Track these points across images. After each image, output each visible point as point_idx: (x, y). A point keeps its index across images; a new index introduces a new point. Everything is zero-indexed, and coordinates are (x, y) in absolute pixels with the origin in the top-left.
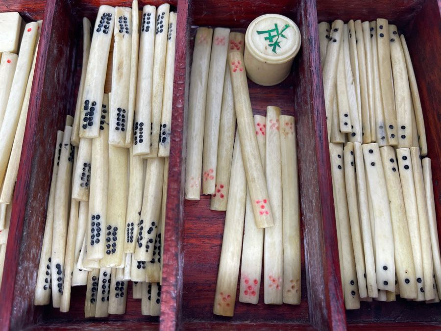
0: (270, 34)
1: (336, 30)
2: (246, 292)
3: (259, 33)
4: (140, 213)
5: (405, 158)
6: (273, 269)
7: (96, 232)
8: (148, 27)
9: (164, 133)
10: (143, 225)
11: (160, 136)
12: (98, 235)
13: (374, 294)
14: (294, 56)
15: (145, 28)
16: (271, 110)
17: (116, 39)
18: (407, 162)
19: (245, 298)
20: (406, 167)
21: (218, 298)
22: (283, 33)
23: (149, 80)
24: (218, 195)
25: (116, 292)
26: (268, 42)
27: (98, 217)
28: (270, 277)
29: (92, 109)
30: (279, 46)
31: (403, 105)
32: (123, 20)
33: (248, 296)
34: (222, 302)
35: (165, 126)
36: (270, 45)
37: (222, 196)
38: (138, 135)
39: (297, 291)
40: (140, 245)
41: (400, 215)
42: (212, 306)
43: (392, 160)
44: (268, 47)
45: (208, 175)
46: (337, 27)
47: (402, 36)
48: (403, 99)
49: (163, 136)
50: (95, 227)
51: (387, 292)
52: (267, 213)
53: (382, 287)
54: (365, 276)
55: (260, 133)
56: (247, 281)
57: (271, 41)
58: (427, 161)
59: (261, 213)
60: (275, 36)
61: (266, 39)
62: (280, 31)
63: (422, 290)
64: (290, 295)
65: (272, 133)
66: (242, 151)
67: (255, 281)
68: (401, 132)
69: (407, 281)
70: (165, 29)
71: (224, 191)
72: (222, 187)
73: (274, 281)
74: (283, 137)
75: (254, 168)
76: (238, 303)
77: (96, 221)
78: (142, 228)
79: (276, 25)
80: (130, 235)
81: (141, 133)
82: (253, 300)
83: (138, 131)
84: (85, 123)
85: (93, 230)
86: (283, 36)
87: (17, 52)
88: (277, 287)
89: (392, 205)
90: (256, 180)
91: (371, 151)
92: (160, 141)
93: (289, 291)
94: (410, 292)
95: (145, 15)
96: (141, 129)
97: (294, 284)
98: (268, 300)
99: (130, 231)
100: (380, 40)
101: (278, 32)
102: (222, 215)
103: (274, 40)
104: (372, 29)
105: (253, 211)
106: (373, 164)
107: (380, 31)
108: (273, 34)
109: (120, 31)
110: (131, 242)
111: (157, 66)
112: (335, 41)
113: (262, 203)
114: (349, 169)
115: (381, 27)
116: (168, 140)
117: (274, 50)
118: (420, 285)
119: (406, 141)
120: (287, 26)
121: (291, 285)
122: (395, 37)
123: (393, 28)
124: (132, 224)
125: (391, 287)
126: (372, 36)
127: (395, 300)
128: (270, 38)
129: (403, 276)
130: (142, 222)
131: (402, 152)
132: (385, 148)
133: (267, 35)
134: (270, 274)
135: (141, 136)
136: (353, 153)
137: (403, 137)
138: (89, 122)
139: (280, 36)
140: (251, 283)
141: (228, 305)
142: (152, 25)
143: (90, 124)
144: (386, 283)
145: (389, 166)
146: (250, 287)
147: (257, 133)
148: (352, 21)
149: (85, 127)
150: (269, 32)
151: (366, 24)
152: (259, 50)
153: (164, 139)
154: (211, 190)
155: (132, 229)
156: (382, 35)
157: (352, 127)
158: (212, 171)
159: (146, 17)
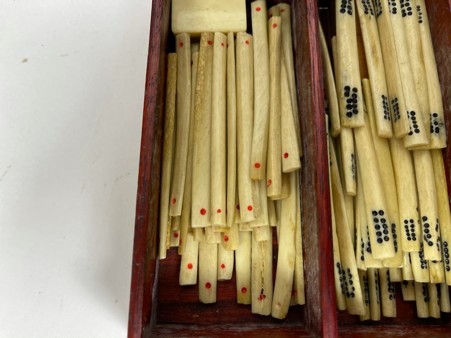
4: (418, 209)
7: (382, 229)
8: (395, 9)
9: (436, 123)
10: (428, 222)
11: (432, 127)
12: (386, 232)
15: (392, 10)
17: (363, 20)
23: (409, 65)
27: (381, 213)
29: (355, 96)
35: (435, 115)
38: (412, 125)
40: (430, 244)
49: (435, 127)
50: (380, 223)
70: (414, 11)
77: (379, 217)
78: (427, 226)
80: (410, 232)
81: (415, 122)
83: (411, 121)
84: (349, 111)
85: (377, 227)
92: (432, 131)
96: (414, 119)
99: (410, 228)
109: (366, 12)
111: (414, 51)
116: (443, 130)
124: (412, 221)
130: (425, 219)
135: (416, 126)
138: (352, 109)
142: (398, 7)
143: (356, 112)
149: (349, 115)
153: (437, 131)
155: (413, 226)
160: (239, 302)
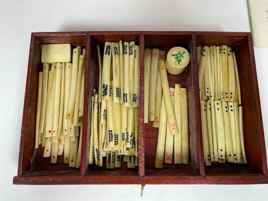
0: (177, 56)
1: (205, 51)
2: (167, 159)
3: (173, 55)
4: (127, 129)
5: (231, 106)
6: (177, 151)
7: (111, 137)
8: (126, 52)
9: (135, 98)
10: (128, 134)
11: (133, 99)
12: (112, 138)
13: (217, 160)
14: (187, 65)
15: (125, 53)
16: (177, 86)
17: (114, 57)
18: (232, 108)
19: (167, 162)
20: (232, 110)
21: (157, 161)
22: (183, 55)
23: (128, 75)
24: (156, 121)
25: (117, 159)
26: (176, 60)
27: (111, 131)
28: (177, 154)
29: (106, 88)
30: (181, 61)
31: (232, 84)
32: (116, 49)
33: (168, 161)
34: (158, 163)
35: (135, 95)
36: (177, 61)
37: (157, 122)
38: (125, 99)
39: (187, 159)
40: (128, 142)
41: (228, 129)
42: (154, 164)
43: (226, 107)
44: (176, 61)
45: (151, 113)
46: (205, 50)
47: (234, 52)
48: (232, 81)
49: (134, 99)
50: (111, 135)
51: (222, 160)
52: (175, 129)
53: (220, 157)
54: (213, 153)
55: (172, 95)
56: (167, 155)
57: (178, 59)
58: (241, 108)
59: (173, 129)
60: (179, 57)
61: (176, 58)
62: (181, 54)
63: (236, 159)
64: (184, 160)
65: (177, 95)
66: (165, 103)
67: (171, 155)
68: (230, 95)
69: (230, 155)
70: (133, 53)
71: (158, 120)
72: (157, 118)
73: (178, 155)
74: (182, 97)
75: (170, 111)
76: (164, 164)
77: (111, 133)
78: (128, 135)
79: (180, 52)
80: (123, 138)
81: (126, 98)
82: (170, 162)
83: (125, 97)
84: (104, 94)
85: (110, 136)
86: (183, 57)
87: (71, 62)
88: (179, 157)
89: (225, 126)
90: (171, 115)
91: (218, 104)
92: (133, 101)
93: (184, 159)
94: (231, 159)
95: (125, 46)
96: (126, 97)
97: (186, 156)
98: (176, 162)
99: (123, 136)
100: (224, 55)
101: (180, 55)
102: (157, 129)
103: (179, 58)
104: (220, 50)
105: (170, 128)
106: (218, 109)
107: (224, 51)
108: (179, 56)
109: (115, 54)
110: (124, 140)
111: (131, 70)
112: (204, 56)
113: (174, 125)
114: (209, 111)
115: (224, 49)
116: (137, 100)
117: (179, 63)
118: (235, 157)
119: (232, 100)
120: (184, 52)
121: (185, 157)
122: (230, 53)
123: (230, 49)
124: (124, 134)
125: (224, 157)
126: (220, 53)
127: (225, 162)
128: (177, 58)
129: (228, 154)
130: (128, 133)
131: (230, 104)
132: (224, 102)
133: (176, 56)
134: (177, 152)
135: (126, 100)
136: (210, 104)
137: (231, 97)
138: (105, 93)
139: (181, 57)
140: (169, 156)
141: (160, 164)
142: (128, 51)
143: (106, 94)
144: (221, 156)
145: (225, 109)
146: (169, 157)
147: (171, 96)
148: (212, 46)
149: (104, 95)
150: (177, 55)
151: (218, 48)
152: (173, 63)
153: (135, 101)
154: (153, 119)
155: (124, 135)
156: (224, 53)
157: (210, 93)
158: (153, 112)
159: (125, 47)
160: (64, 163)
